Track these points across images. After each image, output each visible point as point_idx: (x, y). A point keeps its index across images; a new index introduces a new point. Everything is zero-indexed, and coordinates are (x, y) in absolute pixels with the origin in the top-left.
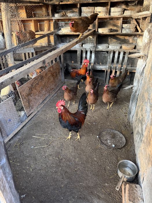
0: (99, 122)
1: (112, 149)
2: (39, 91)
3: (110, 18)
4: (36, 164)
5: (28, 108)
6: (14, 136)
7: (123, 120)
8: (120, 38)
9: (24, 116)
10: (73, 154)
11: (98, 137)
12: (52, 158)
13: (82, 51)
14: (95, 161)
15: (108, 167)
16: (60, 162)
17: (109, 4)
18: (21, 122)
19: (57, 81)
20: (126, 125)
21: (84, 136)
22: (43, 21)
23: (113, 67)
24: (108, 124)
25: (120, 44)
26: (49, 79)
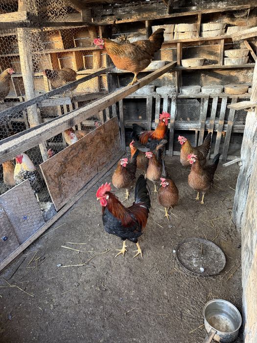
0: (179, 225)
1: (199, 275)
2: (79, 168)
3: (203, 41)
4: (62, 296)
5: (59, 196)
6: (32, 244)
7: (224, 222)
8: (221, 75)
9: (50, 210)
10: (126, 282)
11: (174, 251)
12: (89, 288)
13: (154, 100)
14: (165, 297)
15: (189, 311)
16: (102, 296)
17: (199, 17)
18: (46, 221)
19: (112, 150)
20: (230, 231)
21: (150, 249)
22: (91, 52)
23: (210, 125)
24: (196, 228)
25: (222, 84)
26: (97, 147)
